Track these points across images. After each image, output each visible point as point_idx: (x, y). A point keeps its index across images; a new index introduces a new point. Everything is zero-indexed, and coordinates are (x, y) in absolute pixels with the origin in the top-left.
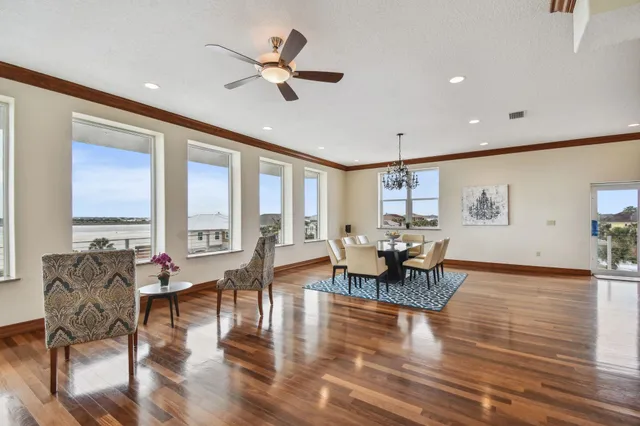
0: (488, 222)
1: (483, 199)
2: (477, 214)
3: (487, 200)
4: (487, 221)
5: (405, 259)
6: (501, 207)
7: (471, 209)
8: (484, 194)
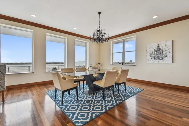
0: (161, 61)
1: (158, 49)
2: (154, 58)
3: (160, 49)
4: (159, 61)
5: (95, 81)
6: (168, 53)
7: (151, 55)
8: (158, 46)
